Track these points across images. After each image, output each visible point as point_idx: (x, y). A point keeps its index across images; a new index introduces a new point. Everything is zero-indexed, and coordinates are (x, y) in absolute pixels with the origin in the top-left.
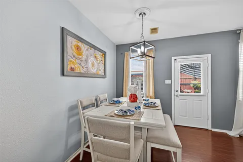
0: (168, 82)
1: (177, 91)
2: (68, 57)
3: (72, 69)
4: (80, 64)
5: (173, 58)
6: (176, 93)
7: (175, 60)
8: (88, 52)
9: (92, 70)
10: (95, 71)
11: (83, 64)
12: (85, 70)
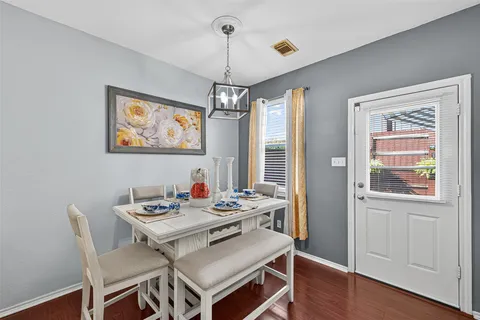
0: (338, 162)
1: (361, 186)
2: (118, 125)
3: (125, 143)
4: (141, 134)
5: (351, 102)
6: (360, 192)
7: (357, 105)
8: (159, 114)
9: (168, 143)
10: (175, 143)
11: (146, 134)
12: (152, 142)
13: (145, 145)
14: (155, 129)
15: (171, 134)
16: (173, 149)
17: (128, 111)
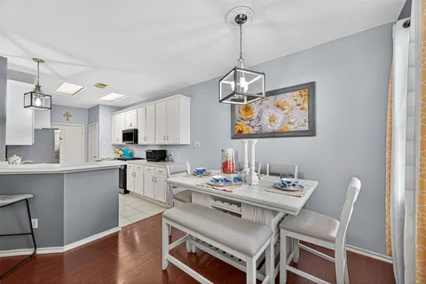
2: (236, 122)
3: (240, 132)
4: (249, 125)
8: (261, 107)
9: (269, 128)
10: (276, 127)
11: (253, 124)
12: (256, 129)
13: (252, 132)
14: (259, 118)
15: (272, 120)
16: (274, 132)
17: (242, 111)
